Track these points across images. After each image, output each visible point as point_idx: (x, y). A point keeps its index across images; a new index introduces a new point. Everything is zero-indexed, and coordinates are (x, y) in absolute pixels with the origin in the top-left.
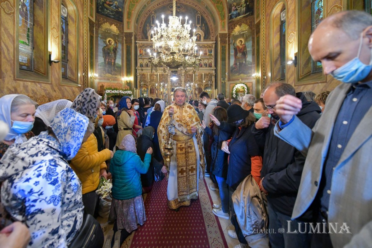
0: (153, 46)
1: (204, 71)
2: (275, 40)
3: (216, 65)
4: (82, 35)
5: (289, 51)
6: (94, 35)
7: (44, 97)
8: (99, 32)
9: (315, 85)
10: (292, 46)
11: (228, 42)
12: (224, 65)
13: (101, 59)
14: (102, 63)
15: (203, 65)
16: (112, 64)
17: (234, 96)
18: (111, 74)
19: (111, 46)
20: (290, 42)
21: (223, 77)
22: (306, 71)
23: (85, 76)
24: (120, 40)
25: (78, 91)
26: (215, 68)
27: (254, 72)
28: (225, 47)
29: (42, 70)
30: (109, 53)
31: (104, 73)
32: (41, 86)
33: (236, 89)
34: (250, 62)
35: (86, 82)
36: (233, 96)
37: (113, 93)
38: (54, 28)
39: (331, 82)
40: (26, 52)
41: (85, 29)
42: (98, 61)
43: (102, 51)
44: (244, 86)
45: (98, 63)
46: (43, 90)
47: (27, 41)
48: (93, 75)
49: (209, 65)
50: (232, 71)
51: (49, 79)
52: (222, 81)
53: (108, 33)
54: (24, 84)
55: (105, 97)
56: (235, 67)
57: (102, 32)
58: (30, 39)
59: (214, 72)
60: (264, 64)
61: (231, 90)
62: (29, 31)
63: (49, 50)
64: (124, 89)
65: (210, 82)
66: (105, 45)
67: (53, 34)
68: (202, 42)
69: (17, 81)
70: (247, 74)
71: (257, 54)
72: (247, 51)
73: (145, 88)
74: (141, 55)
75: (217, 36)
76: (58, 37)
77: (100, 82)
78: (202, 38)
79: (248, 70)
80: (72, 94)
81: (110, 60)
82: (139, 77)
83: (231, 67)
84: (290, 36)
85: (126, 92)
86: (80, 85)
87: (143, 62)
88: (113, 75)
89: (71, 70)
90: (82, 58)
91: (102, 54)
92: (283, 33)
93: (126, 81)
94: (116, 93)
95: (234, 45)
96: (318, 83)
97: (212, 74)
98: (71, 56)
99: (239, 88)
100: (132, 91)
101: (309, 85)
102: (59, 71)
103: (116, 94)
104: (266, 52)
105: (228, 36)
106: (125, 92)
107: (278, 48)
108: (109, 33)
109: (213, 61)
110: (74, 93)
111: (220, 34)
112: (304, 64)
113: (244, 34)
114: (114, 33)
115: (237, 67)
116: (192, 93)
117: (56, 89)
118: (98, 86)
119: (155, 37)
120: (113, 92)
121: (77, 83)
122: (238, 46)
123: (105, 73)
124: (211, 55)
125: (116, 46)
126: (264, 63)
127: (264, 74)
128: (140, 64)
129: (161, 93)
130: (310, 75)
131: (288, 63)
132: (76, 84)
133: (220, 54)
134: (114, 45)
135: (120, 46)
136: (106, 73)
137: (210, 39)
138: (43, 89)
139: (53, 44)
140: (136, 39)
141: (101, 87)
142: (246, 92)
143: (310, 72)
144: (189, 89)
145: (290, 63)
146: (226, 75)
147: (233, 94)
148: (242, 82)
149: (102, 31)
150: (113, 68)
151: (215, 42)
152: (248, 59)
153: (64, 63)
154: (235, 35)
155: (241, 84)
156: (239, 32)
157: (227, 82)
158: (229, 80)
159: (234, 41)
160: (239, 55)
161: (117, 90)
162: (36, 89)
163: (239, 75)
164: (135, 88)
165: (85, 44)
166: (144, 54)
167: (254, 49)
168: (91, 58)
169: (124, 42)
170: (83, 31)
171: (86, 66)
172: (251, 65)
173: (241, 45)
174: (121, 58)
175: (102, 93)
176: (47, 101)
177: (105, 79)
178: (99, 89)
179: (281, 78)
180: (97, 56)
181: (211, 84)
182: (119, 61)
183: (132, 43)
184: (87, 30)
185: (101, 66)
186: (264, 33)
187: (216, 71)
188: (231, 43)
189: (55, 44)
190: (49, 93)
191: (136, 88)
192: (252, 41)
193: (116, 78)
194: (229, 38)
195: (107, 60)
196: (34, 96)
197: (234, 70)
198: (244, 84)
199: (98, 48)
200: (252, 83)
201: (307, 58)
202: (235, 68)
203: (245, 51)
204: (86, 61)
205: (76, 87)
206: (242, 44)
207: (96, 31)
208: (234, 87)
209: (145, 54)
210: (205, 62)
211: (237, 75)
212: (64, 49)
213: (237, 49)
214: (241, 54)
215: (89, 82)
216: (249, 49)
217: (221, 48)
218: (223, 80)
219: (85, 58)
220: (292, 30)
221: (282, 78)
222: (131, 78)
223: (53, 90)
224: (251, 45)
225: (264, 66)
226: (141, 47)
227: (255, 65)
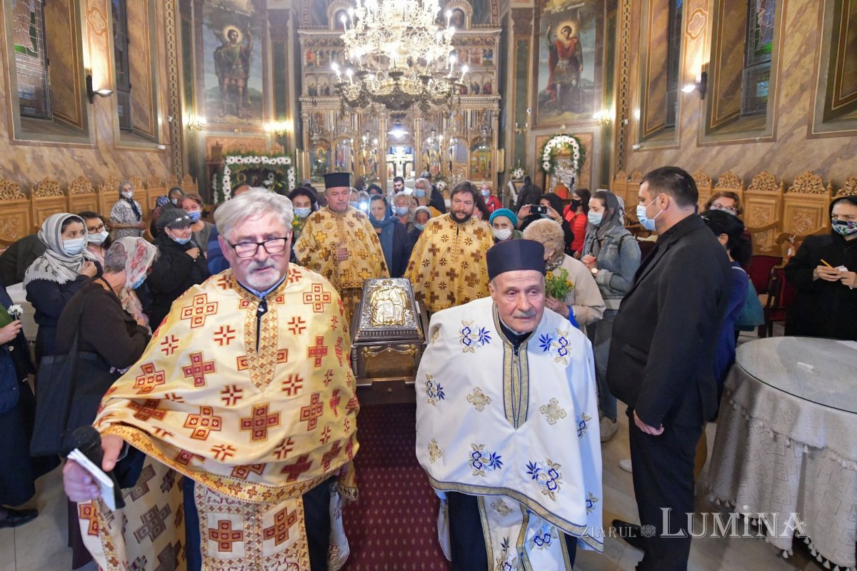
0: (346, 54)
1: (471, 104)
2: (656, 27)
3: (502, 90)
4: (162, 21)
5: (688, 58)
6: (191, 19)
7: (83, 182)
8: (205, 11)
9: (747, 145)
10: (697, 49)
11: (535, 32)
12: (521, 90)
13: (210, 81)
14: (214, 88)
15: (469, 88)
16: (238, 92)
17: (547, 166)
18: (237, 115)
19: (235, 46)
20: (693, 35)
21: (521, 122)
22: (729, 109)
23: (175, 123)
24: (258, 28)
25: (160, 160)
26: (499, 97)
27: (599, 108)
28: (527, 43)
29: (73, 116)
30: (230, 64)
31: (219, 114)
32: (73, 154)
33: (552, 149)
34: (590, 82)
35: (176, 138)
36: (544, 166)
37: (244, 164)
38: (94, 9)
39: (785, 142)
40: (30, 73)
41: (169, 5)
42: (204, 86)
43: (212, 59)
44: (571, 142)
45: (203, 90)
46: (77, 164)
47: (31, 47)
48: (195, 120)
49: (484, 88)
50: (543, 103)
51: (91, 136)
52: (517, 130)
53: (226, 12)
54: (33, 152)
55: (225, 173)
56: (551, 93)
57: (210, 11)
58: (38, 39)
59: (496, 105)
60: (624, 88)
61: (538, 152)
62: (33, 21)
63: (87, 65)
64: (272, 153)
65: (487, 132)
66: (220, 44)
67: (92, 25)
68: (469, 32)
69: (17, 146)
70: (580, 113)
71: (607, 62)
72: (583, 55)
73: (324, 147)
74: (311, 67)
75: (507, 14)
76: (105, 30)
77: (212, 137)
78: (467, 20)
79: (583, 103)
80: (146, 169)
81: (233, 82)
82: (307, 121)
83: (541, 95)
84: (693, 21)
85: (277, 160)
86: (163, 147)
87: (317, 84)
88: (242, 118)
89: (140, 110)
90: (165, 81)
91: (213, 65)
92: (677, 11)
93: (276, 133)
94: (252, 163)
95: (549, 37)
96: (755, 141)
97: (491, 111)
98: (138, 76)
99: (559, 146)
100: (291, 156)
101: (732, 146)
102: (112, 116)
103: (252, 167)
104: (630, 57)
105: (535, 14)
106: (274, 159)
107: (663, 48)
108: (230, 13)
109: (494, 78)
110: (150, 167)
111: (514, 10)
112: (724, 91)
113: (576, 9)
114: (243, 11)
115: (556, 95)
116: (440, 160)
117: (108, 158)
118: (207, 146)
119: (349, 31)
120: (245, 160)
121: (156, 141)
122: (560, 43)
123: (222, 114)
124: (490, 63)
125: (248, 46)
126: (624, 85)
127: (623, 112)
128: (310, 88)
129: (362, 160)
130: (737, 118)
131: (683, 90)
132: (154, 145)
133: (514, 61)
134: (242, 42)
135: (256, 45)
136: (226, 114)
137: (488, 22)
138: (78, 161)
139: (95, 49)
140: (296, 27)
141: (213, 148)
142: (576, 158)
143: (739, 111)
144: (434, 148)
145: (688, 89)
146: (526, 113)
147: (544, 161)
148: (567, 133)
149: (210, 7)
150: (241, 101)
151: (501, 30)
152: (583, 75)
153: (123, 93)
154: (553, 12)
155: (564, 137)
156: (563, 5)
157: (529, 131)
158: (535, 126)
159: (549, 27)
160: (562, 63)
161: (254, 157)
162: (62, 162)
163: (559, 115)
164: (297, 150)
165: (171, 42)
166: (318, 63)
167: (602, 48)
168: (188, 78)
169: (268, 33)
170: (164, 10)
171: (176, 100)
172: (590, 90)
173: (568, 38)
174: (261, 74)
175: (217, 163)
176: (89, 191)
177: (222, 129)
178: (210, 153)
179: (666, 125)
180: (200, 71)
181: (487, 138)
182: (255, 84)
183: (287, 35)
184: (174, 8)
185: (211, 96)
186: (627, 9)
187: (502, 103)
188: (543, 34)
189: (100, 49)
190: (92, 170)
191: (301, 149)
192: (597, 27)
193: (249, 124)
194: (537, 20)
195: (227, 81)
196: (59, 179)
197: (546, 103)
198: (571, 136)
199: (202, 51)
200: (592, 134)
201: (733, 78)
202: (550, 97)
203: (577, 53)
204: (176, 86)
205: (155, 152)
206: (571, 36)
207: (195, 8)
208: (545, 145)
209: (320, 63)
210: (475, 82)
211: (555, 114)
212: (121, 60)
213: (557, 49)
214: (566, 62)
215: (185, 139)
216: (588, 48)
217: (515, 46)
218: (518, 127)
219: (171, 79)
220: (699, 6)
221: (668, 123)
222: (287, 126)
223: (102, 163)
224: (595, 39)
225: (624, 93)
226: (310, 45)
227: (602, 90)
